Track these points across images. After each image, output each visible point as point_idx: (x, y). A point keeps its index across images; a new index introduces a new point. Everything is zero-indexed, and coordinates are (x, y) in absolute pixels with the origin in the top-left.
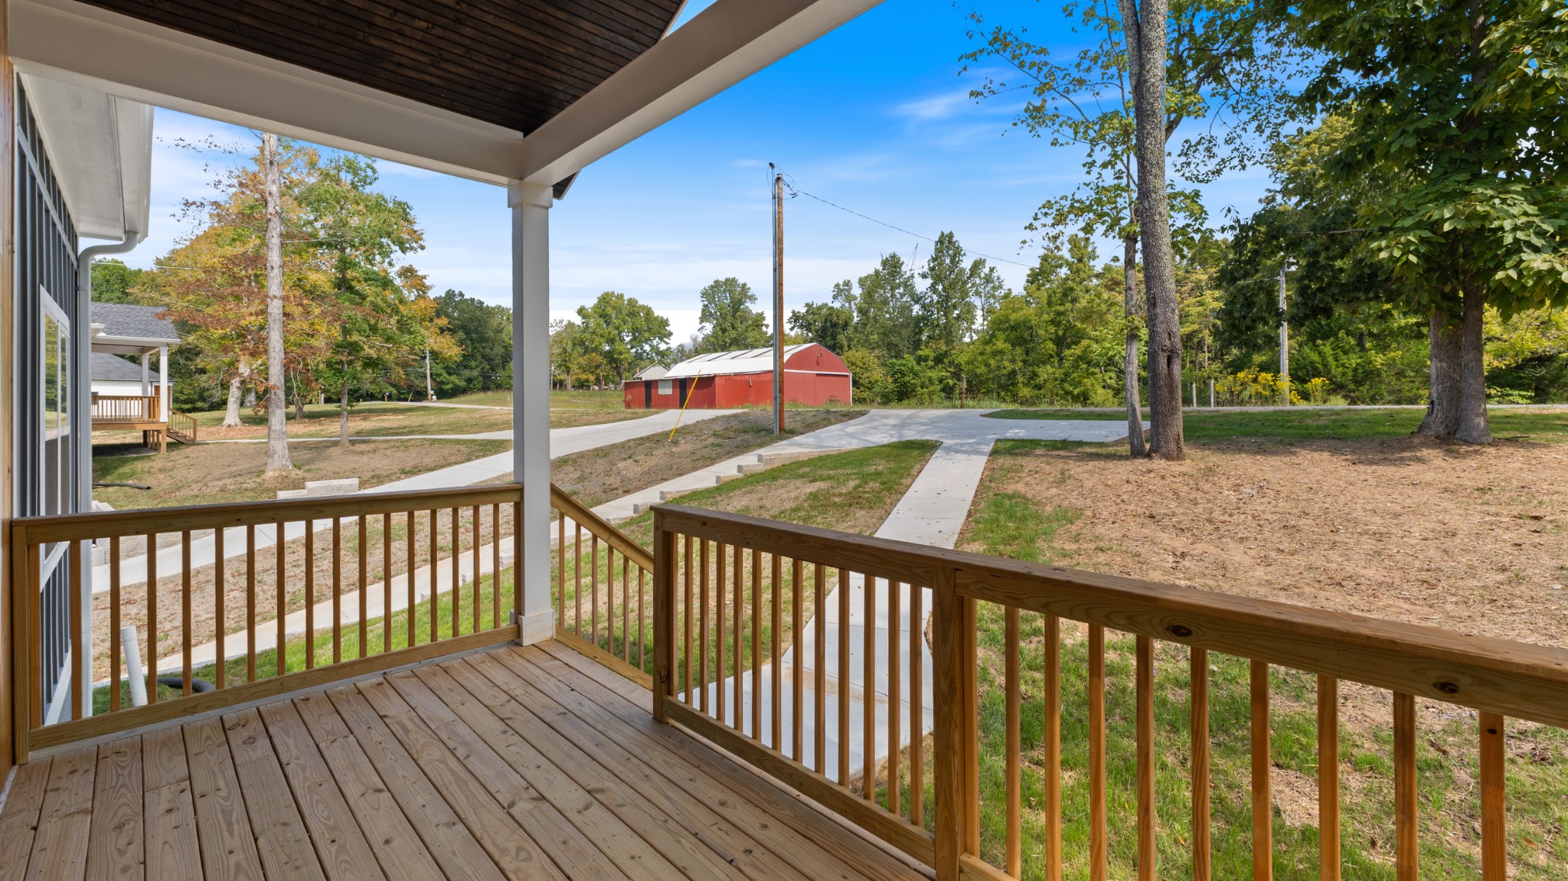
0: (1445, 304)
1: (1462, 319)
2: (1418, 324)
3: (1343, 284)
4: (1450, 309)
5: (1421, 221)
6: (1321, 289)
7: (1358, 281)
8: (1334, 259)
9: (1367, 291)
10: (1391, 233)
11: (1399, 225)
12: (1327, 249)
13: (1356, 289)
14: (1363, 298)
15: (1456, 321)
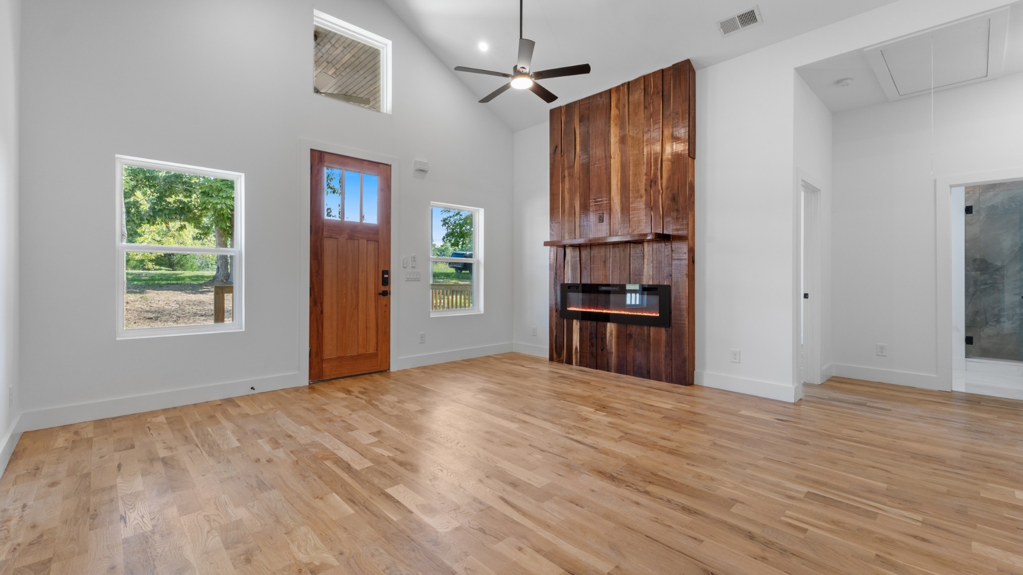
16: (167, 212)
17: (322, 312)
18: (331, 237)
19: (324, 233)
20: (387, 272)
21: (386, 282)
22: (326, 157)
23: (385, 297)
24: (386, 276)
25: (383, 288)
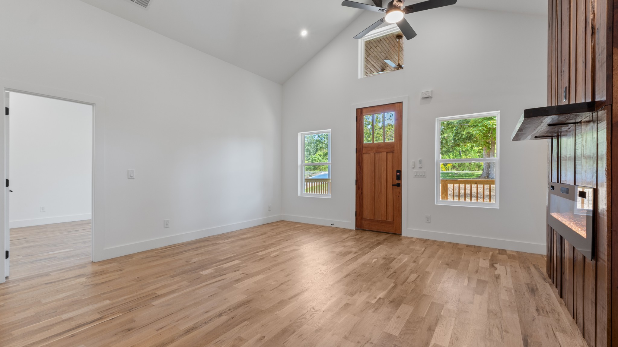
0: (487, 145)
1: (491, 149)
2: (480, 149)
3: (463, 138)
4: (488, 146)
5: (483, 125)
6: (458, 139)
7: (467, 138)
8: (461, 131)
9: (469, 140)
10: (477, 127)
11: (478, 125)
12: (460, 129)
13: (466, 140)
14: (468, 142)
15: (489, 149)
16: (461, 140)
17: (362, 193)
18: (366, 153)
19: (363, 151)
20: (400, 172)
21: (399, 178)
22: (364, 110)
23: (399, 187)
24: (399, 174)
25: (397, 182)
